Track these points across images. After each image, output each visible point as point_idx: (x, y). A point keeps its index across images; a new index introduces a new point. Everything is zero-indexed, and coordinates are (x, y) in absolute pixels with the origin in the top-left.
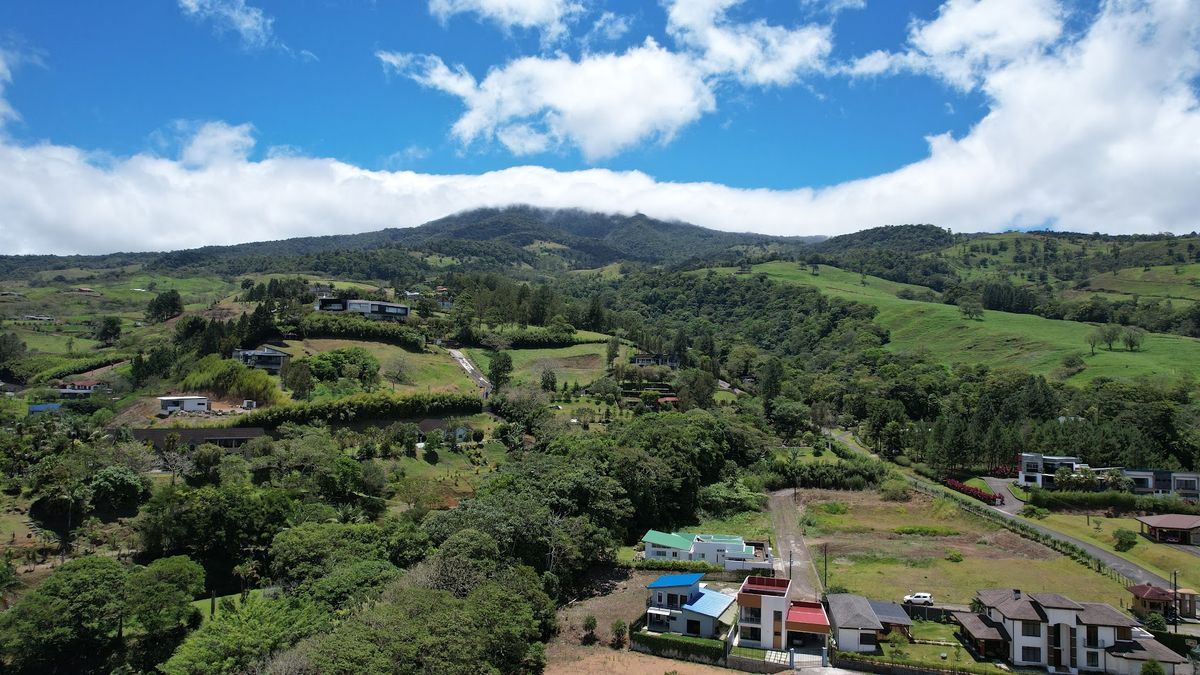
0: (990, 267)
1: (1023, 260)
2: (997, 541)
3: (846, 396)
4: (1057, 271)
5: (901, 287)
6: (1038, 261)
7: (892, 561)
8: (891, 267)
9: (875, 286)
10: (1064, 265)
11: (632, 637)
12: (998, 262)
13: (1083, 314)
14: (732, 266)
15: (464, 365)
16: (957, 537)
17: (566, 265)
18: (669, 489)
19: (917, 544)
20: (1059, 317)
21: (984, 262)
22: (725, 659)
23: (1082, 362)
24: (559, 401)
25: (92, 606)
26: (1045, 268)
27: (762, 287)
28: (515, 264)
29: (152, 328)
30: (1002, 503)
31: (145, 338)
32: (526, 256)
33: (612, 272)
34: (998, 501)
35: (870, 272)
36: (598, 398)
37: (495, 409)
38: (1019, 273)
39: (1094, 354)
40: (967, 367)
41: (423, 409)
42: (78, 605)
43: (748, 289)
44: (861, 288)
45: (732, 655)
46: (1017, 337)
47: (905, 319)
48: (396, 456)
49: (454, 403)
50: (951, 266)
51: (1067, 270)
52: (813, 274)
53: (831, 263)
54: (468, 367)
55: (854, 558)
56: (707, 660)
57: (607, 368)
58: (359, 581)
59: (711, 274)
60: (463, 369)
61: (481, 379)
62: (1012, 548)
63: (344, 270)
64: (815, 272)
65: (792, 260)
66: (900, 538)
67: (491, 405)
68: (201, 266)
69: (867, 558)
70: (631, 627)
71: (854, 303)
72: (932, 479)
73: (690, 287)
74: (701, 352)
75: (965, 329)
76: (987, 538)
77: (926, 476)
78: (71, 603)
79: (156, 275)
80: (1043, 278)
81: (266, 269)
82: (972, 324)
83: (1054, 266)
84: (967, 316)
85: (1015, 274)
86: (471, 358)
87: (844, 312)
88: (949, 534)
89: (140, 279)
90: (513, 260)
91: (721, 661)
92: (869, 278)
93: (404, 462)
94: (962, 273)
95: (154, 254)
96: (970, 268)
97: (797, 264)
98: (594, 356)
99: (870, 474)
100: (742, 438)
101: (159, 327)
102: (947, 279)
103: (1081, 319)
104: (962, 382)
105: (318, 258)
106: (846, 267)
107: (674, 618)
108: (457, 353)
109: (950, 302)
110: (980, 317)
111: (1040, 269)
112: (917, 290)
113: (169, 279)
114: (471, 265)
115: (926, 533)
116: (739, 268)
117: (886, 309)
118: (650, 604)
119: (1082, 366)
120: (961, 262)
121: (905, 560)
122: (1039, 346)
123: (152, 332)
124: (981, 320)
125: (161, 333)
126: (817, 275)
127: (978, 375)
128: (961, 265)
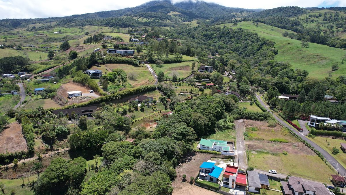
0: (314, 22)
1: (326, 20)
2: (298, 146)
3: (262, 82)
4: (337, 25)
5: (284, 31)
6: (332, 20)
7: (268, 153)
8: (281, 23)
9: (276, 31)
10: (340, 22)
11: (195, 182)
12: (317, 21)
13: (342, 45)
14: (231, 23)
15: (150, 70)
16: (287, 143)
17: (180, 20)
18: (207, 125)
19: (276, 145)
20: (334, 46)
21: (313, 21)
22: (219, 191)
23: (338, 67)
24: (178, 85)
25: (61, 174)
26: (333, 23)
27: (240, 32)
28: (165, 20)
29: (62, 53)
30: (302, 131)
31: (61, 57)
32: (168, 17)
33: (194, 23)
34: (301, 130)
35: (275, 25)
36: (189, 84)
37: (160, 89)
38: (324, 25)
39: (342, 63)
40: (300, 71)
41: (140, 92)
42: (58, 173)
43: (236, 32)
44: (271, 32)
45: (221, 190)
46: (318, 55)
47: (283, 46)
48: (133, 111)
49: (148, 89)
50: (301, 23)
51: (341, 24)
52: (256, 26)
53: (262, 22)
54: (152, 71)
55: (257, 151)
56: (214, 190)
57: (191, 71)
58: (125, 164)
59: (225, 27)
60: (150, 72)
61: (155, 76)
62: (302, 149)
63: (114, 25)
64: (257, 25)
65: (250, 21)
66: (271, 143)
67: (158, 87)
68: (73, 23)
69: (261, 152)
70: (195, 179)
71: (268, 40)
72: (283, 118)
73: (218, 31)
74: (219, 62)
75: (302, 51)
76: (296, 144)
77: (282, 117)
78: (56, 173)
79: (61, 27)
80: (332, 27)
81: (92, 24)
82: (305, 49)
83: (337, 22)
84: (303, 46)
85: (323, 26)
86: (152, 67)
87: (265, 43)
88: (285, 142)
89: (57, 29)
90: (164, 19)
91: (218, 191)
92: (274, 28)
93: (135, 113)
94: (304, 25)
95: (59, 18)
96: (307, 23)
97: (252, 22)
98: (188, 66)
99: (265, 117)
100: (229, 104)
101: (64, 53)
102: (299, 28)
103: (341, 48)
104: (297, 76)
105: (107, 21)
106: (267, 23)
107: (206, 176)
108: (148, 66)
109: (299, 39)
110: (307, 46)
111: (332, 24)
112: (290, 32)
113: (64, 28)
114: (152, 22)
115: (279, 142)
116: (234, 23)
117: (278, 42)
118: (200, 171)
119: (338, 68)
120: (305, 21)
121: (271, 153)
122: (325, 58)
123: (62, 54)
124: (308, 48)
125: (65, 55)
126: (258, 26)
127: (303, 74)
128: (305, 22)
